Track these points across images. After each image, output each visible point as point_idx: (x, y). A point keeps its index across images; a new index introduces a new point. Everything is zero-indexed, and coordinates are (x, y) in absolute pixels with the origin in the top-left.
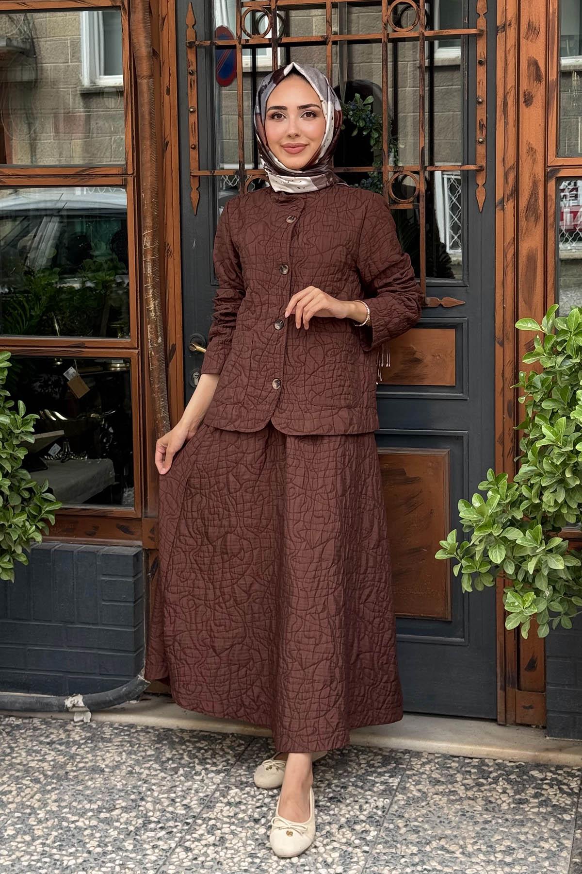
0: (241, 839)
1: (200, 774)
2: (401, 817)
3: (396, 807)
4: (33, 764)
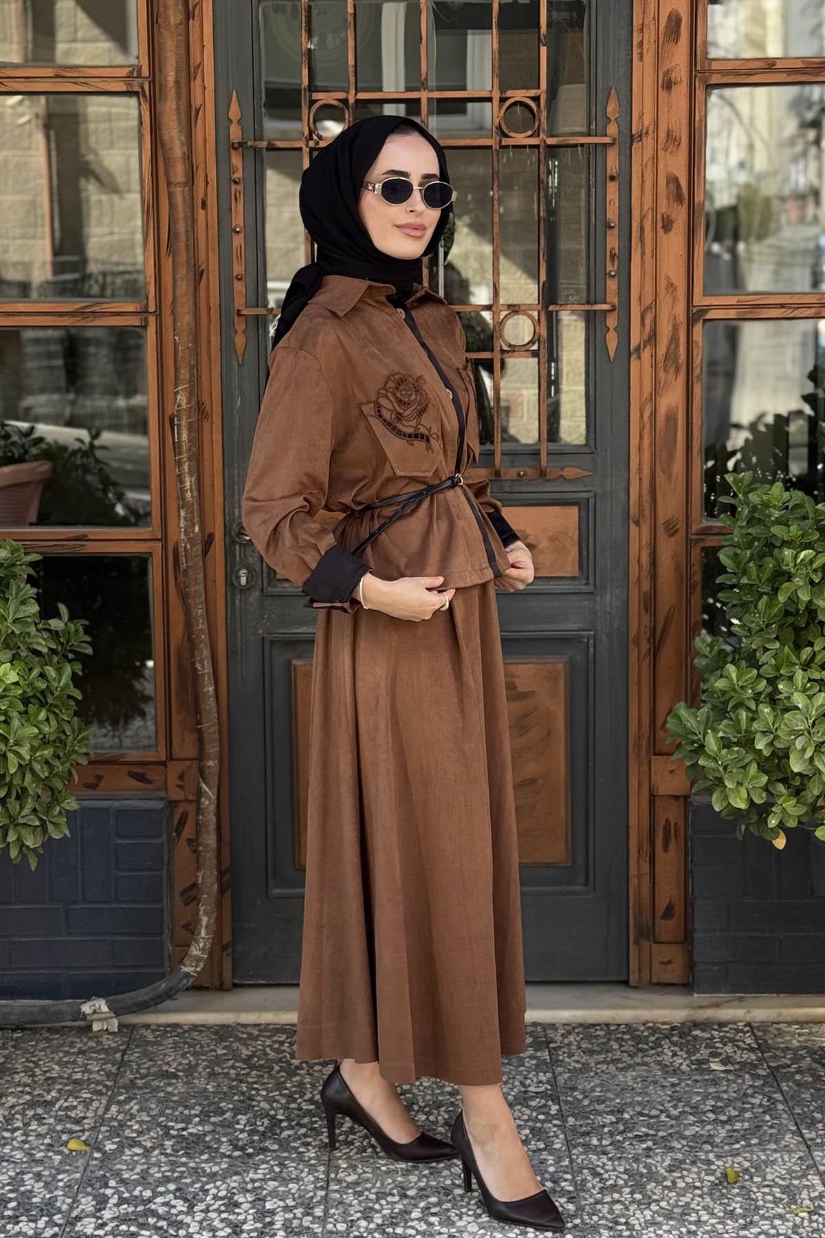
2: (573, 1089)
3: (563, 1080)
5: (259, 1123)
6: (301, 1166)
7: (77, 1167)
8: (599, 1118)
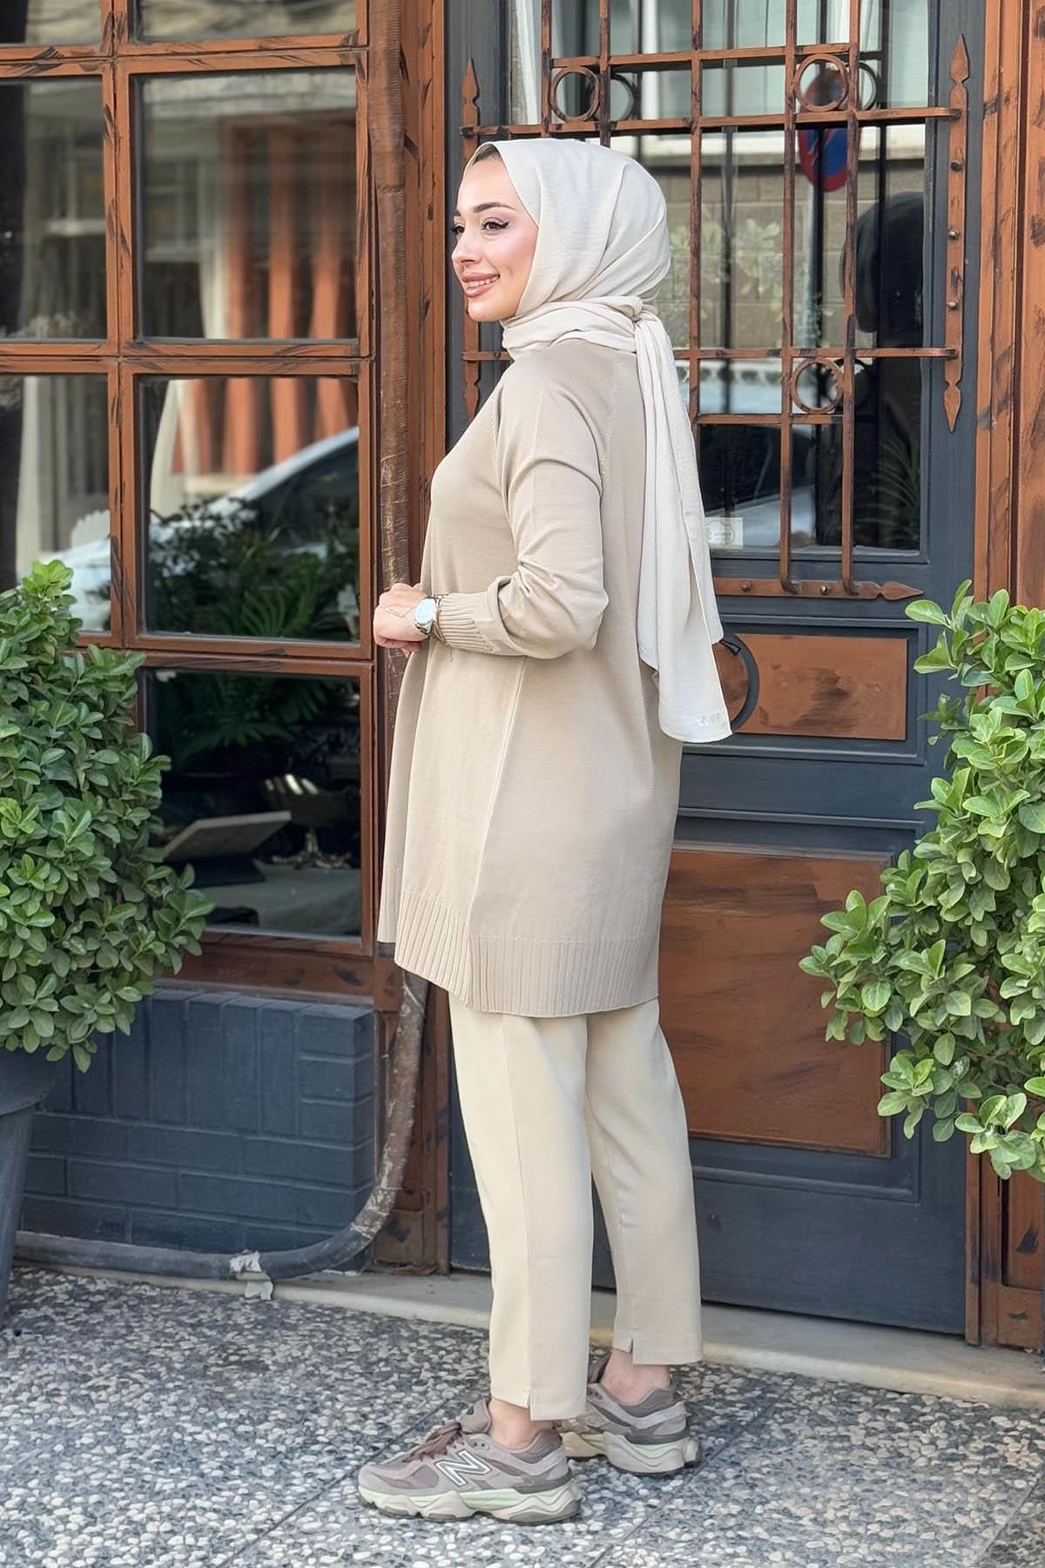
1: (425, 1384)
2: (734, 1464)
3: (733, 1451)
4: (153, 1352)
6: (268, 1501)
7: (19, 1458)
8: (719, 1505)
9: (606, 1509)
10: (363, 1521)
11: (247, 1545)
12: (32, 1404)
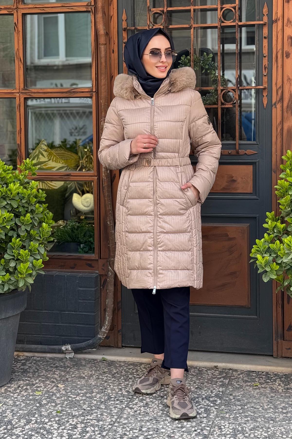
0: (156, 404)
1: (132, 379)
2: (231, 395)
3: (228, 391)
4: (49, 375)
5: (103, 398)
6: (108, 415)
7: (27, 409)
8: (234, 407)
9: (204, 410)
10: (139, 419)
11: (110, 428)
12: (22, 393)
